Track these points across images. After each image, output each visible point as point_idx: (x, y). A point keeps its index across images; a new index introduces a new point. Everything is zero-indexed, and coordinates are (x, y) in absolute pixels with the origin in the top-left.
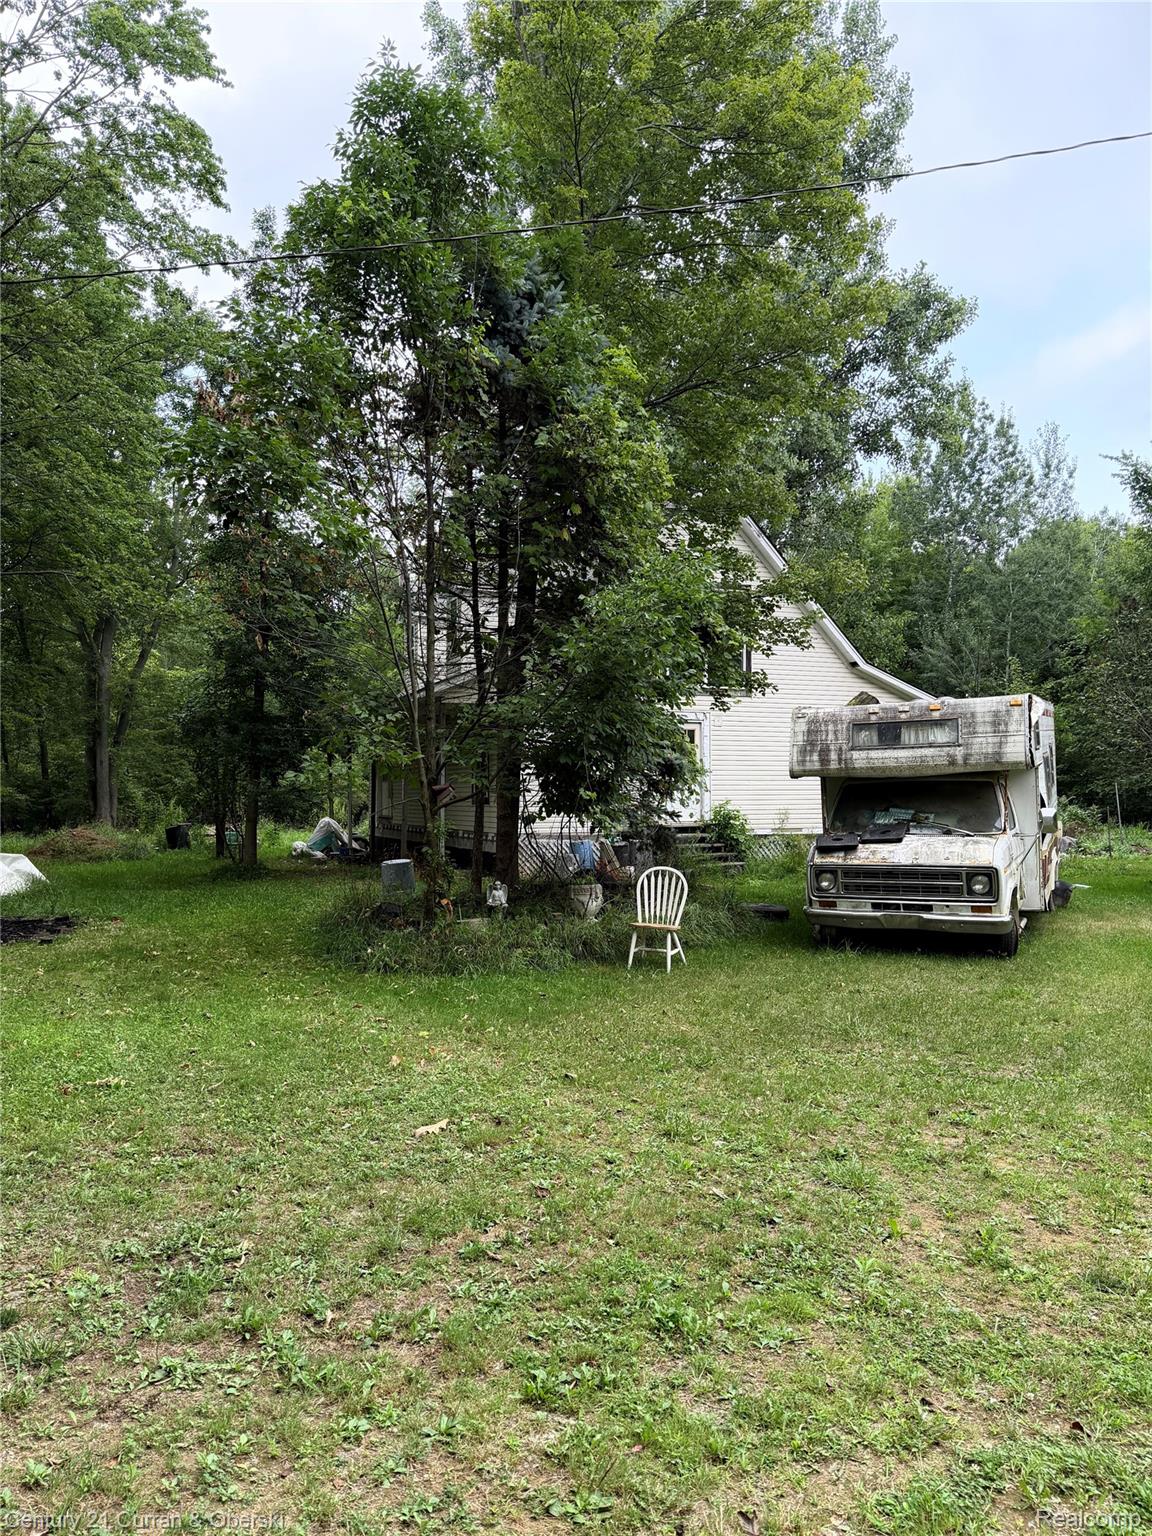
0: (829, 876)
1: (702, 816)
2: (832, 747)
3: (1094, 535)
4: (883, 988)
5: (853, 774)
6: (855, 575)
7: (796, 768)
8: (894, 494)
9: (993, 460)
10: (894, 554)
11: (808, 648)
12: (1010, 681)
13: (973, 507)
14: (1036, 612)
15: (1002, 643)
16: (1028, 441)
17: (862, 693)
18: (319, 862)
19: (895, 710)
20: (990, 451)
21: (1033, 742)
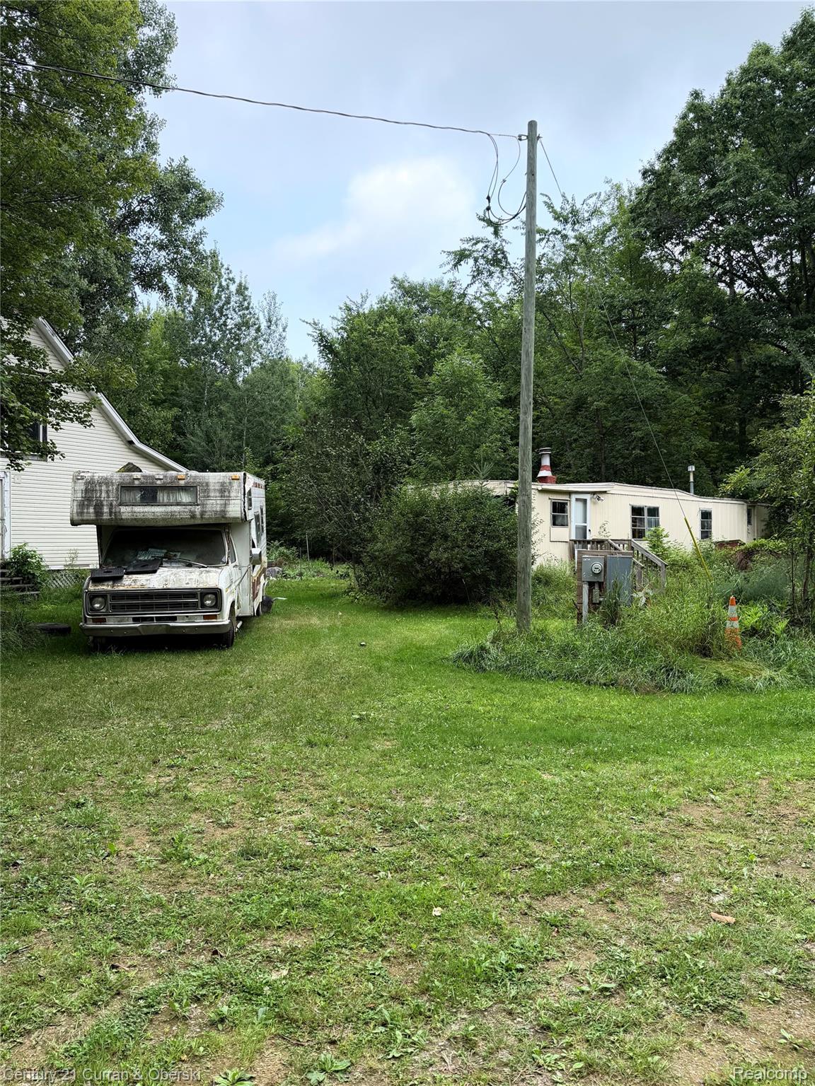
0: (100, 599)
1: (3, 555)
2: (105, 503)
3: (298, 372)
4: (136, 678)
5: (120, 523)
6: (128, 376)
7: (76, 518)
8: (166, 322)
9: (234, 310)
10: (165, 364)
11: (90, 426)
12: (245, 464)
13: (221, 340)
14: (262, 419)
15: (240, 437)
16: (257, 300)
17: (129, 463)
19: (153, 477)
20: (232, 303)
21: (246, 504)
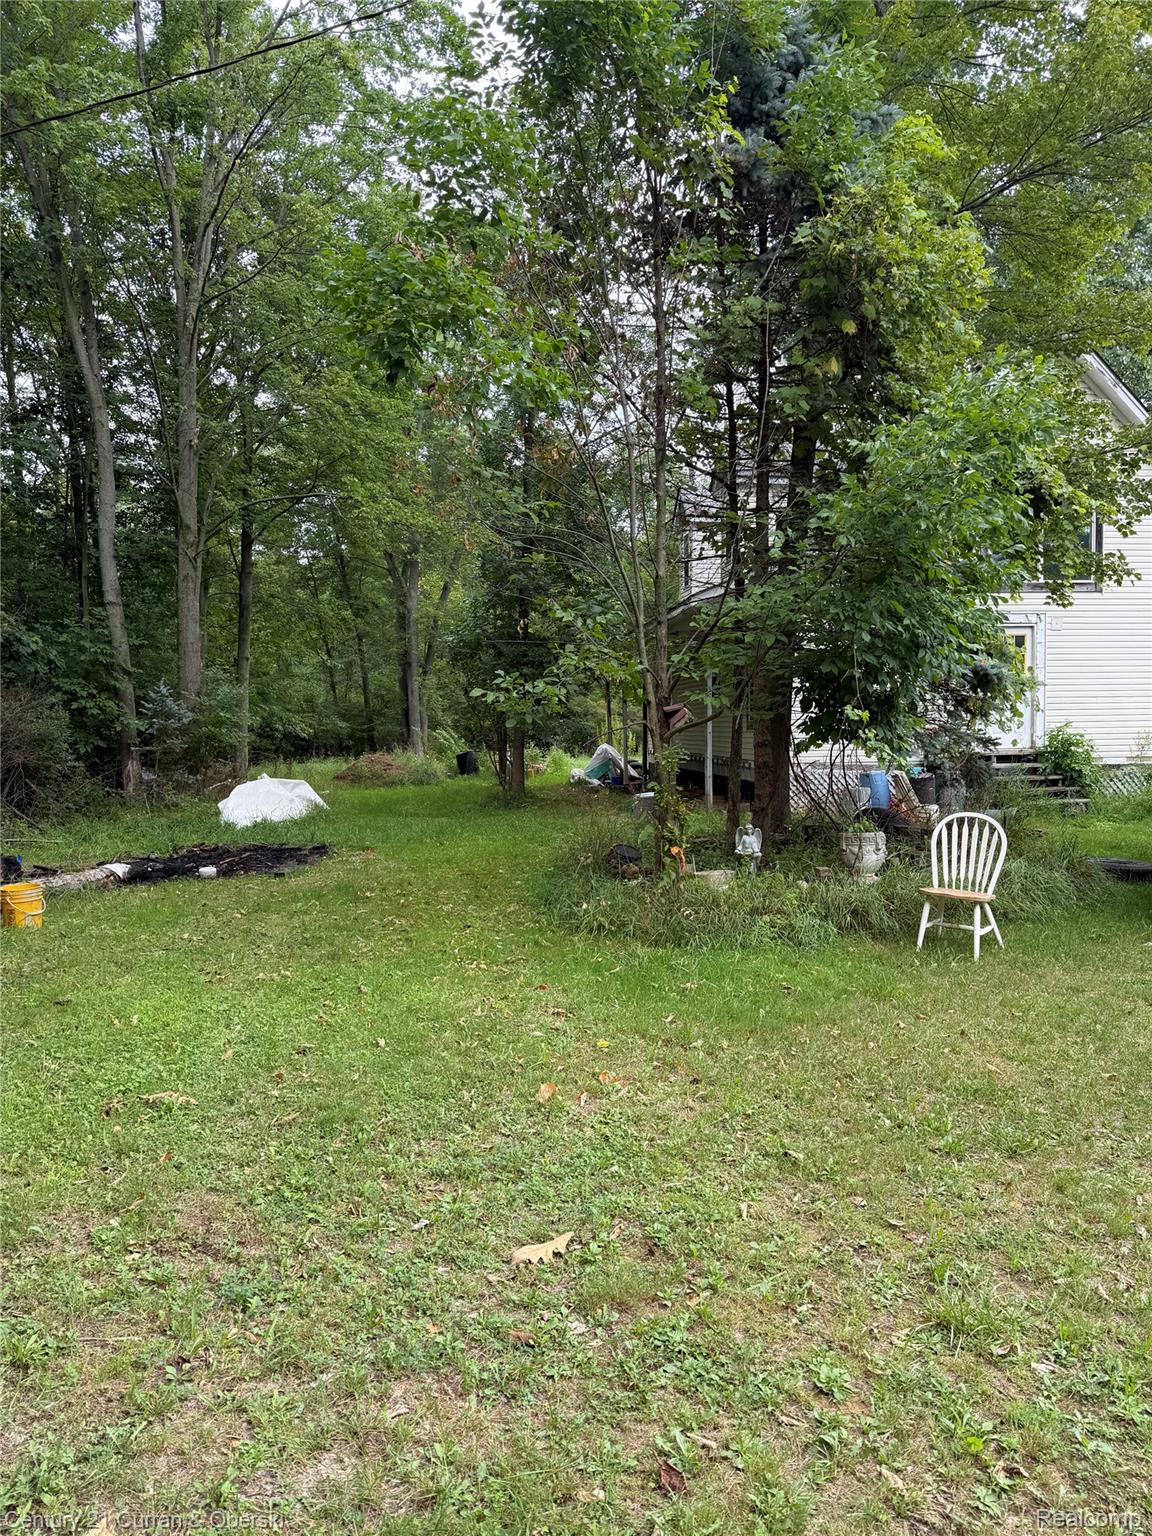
1: (1033, 742)
18: (595, 790)
